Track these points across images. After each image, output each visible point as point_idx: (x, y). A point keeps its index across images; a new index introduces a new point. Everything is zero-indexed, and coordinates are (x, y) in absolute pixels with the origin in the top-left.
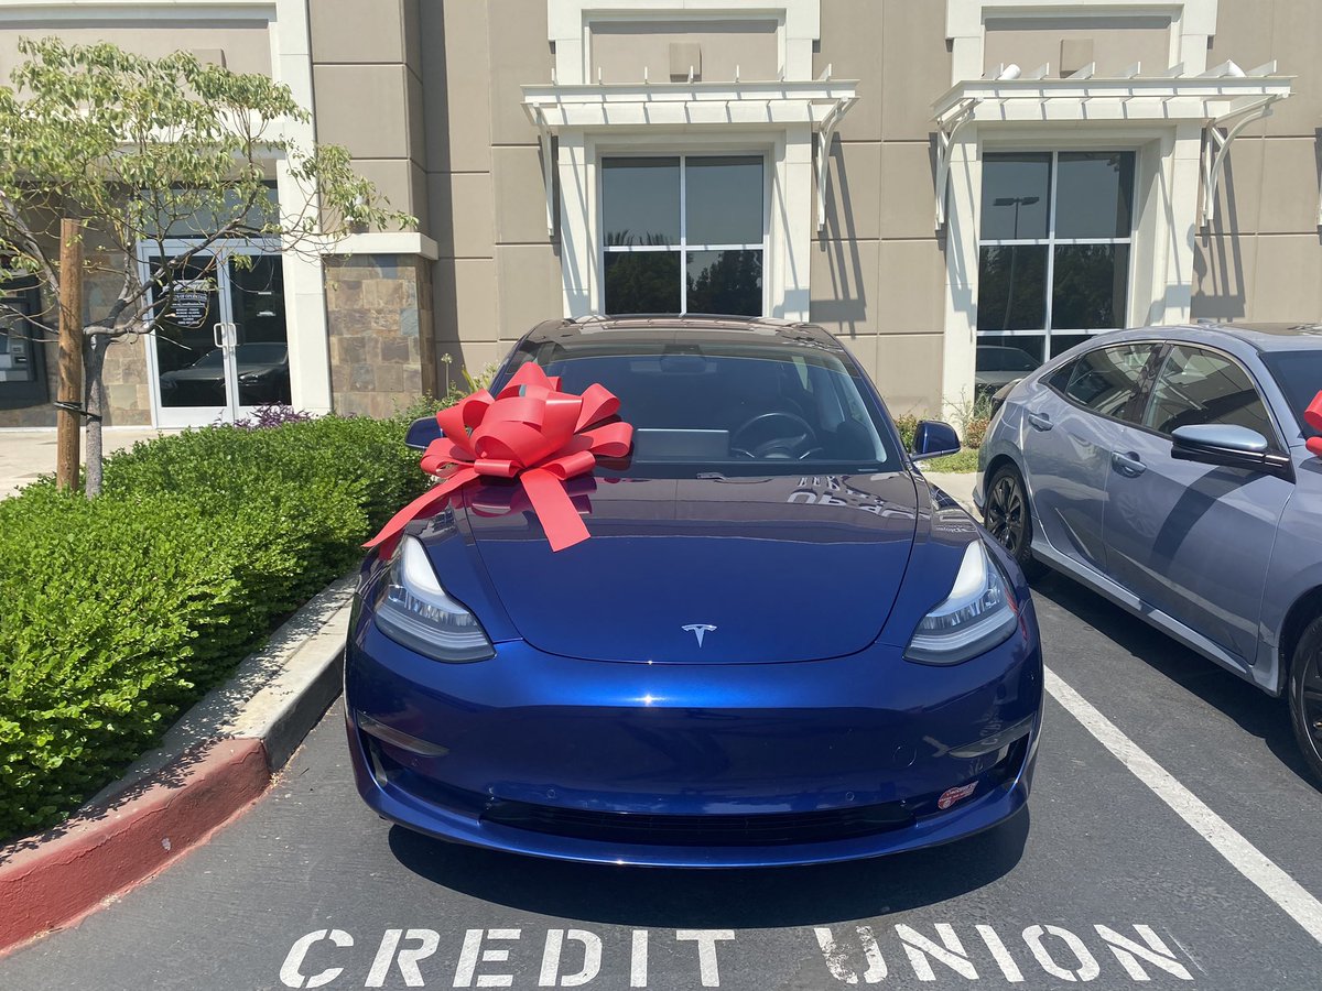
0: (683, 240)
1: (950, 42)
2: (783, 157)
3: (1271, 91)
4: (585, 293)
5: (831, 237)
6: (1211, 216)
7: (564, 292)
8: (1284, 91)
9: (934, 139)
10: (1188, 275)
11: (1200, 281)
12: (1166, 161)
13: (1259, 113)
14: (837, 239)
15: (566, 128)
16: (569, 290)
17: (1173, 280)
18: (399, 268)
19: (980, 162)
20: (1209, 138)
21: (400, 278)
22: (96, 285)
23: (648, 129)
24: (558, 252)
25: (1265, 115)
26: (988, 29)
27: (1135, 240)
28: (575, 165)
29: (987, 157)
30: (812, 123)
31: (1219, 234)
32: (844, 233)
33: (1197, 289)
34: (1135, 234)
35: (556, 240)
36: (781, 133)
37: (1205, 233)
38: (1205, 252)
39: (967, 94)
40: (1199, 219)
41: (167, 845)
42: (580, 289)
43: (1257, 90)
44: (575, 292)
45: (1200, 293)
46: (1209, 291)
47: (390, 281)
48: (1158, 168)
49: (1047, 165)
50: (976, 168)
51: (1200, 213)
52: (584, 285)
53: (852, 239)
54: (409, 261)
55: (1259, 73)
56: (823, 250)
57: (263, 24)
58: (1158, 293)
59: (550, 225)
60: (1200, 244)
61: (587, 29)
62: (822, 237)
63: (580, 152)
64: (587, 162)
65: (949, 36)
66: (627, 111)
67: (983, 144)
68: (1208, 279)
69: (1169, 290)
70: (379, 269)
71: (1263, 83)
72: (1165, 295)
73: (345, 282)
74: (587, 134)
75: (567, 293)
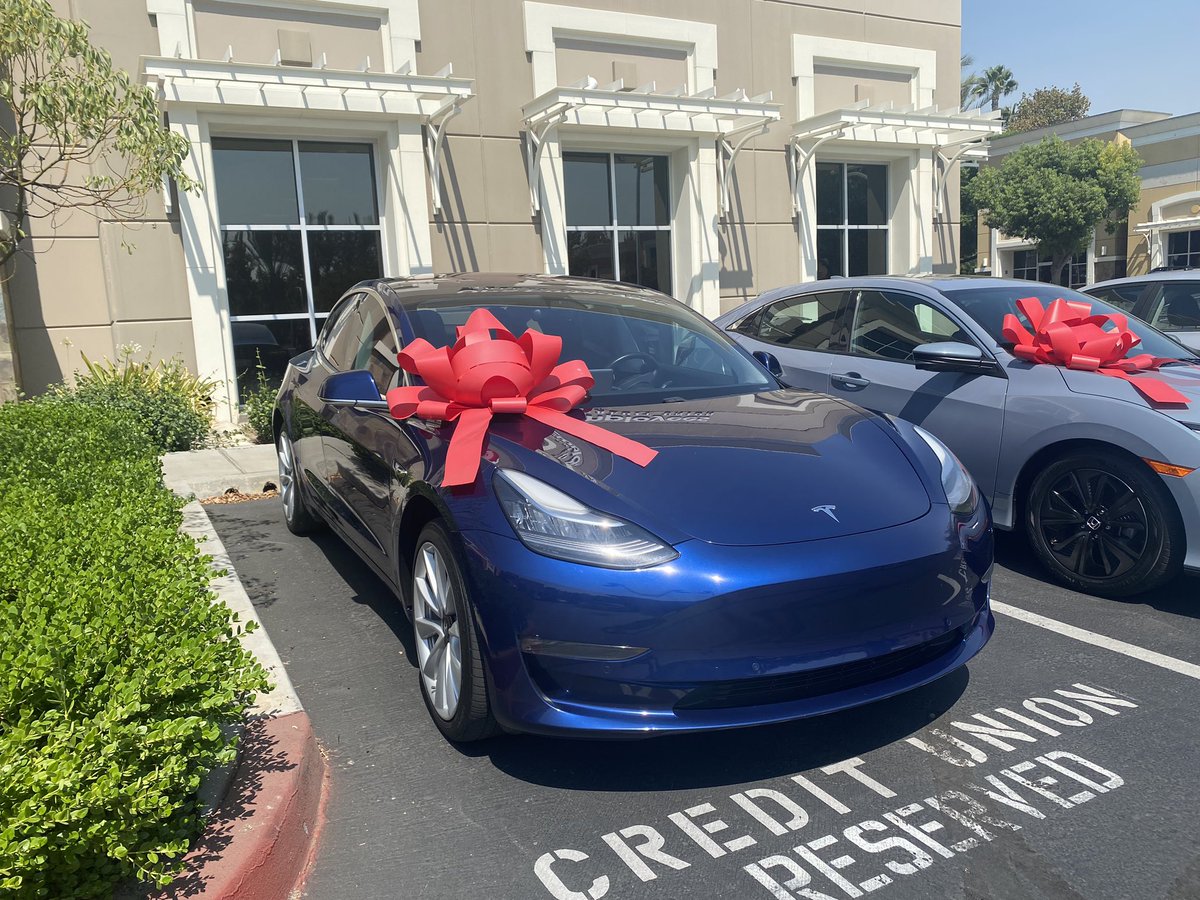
0: (303, 220)
1: (529, 55)
2: (397, 145)
3: (768, 114)
4: (212, 270)
5: (445, 220)
6: (727, 209)
7: (189, 272)
8: (776, 115)
9: (523, 136)
10: (716, 256)
11: (723, 260)
12: (693, 165)
13: (760, 130)
14: (451, 222)
15: (178, 105)
16: (194, 267)
17: (706, 260)
19: (561, 159)
20: (721, 149)
23: (265, 111)
24: (178, 228)
25: (763, 132)
26: (557, 47)
27: (673, 227)
29: (567, 156)
30: (422, 115)
31: (732, 223)
32: (457, 217)
33: (721, 266)
34: (673, 222)
35: (175, 217)
36: (395, 123)
37: (722, 221)
38: (724, 236)
39: (562, 99)
40: (719, 212)
42: (205, 267)
43: (759, 113)
44: (200, 270)
45: (724, 269)
46: (729, 268)
48: (687, 170)
49: (605, 165)
50: (559, 163)
51: (720, 208)
52: (210, 263)
53: (464, 222)
55: (760, 100)
56: (440, 231)
58: (696, 270)
59: (168, 202)
60: (721, 232)
61: (189, 6)
62: (437, 220)
63: (194, 129)
64: (202, 140)
65: (529, 49)
66: (244, 92)
67: (563, 144)
68: (728, 258)
69: (704, 267)
71: (763, 107)
72: (702, 270)
74: (200, 112)
75: (192, 270)
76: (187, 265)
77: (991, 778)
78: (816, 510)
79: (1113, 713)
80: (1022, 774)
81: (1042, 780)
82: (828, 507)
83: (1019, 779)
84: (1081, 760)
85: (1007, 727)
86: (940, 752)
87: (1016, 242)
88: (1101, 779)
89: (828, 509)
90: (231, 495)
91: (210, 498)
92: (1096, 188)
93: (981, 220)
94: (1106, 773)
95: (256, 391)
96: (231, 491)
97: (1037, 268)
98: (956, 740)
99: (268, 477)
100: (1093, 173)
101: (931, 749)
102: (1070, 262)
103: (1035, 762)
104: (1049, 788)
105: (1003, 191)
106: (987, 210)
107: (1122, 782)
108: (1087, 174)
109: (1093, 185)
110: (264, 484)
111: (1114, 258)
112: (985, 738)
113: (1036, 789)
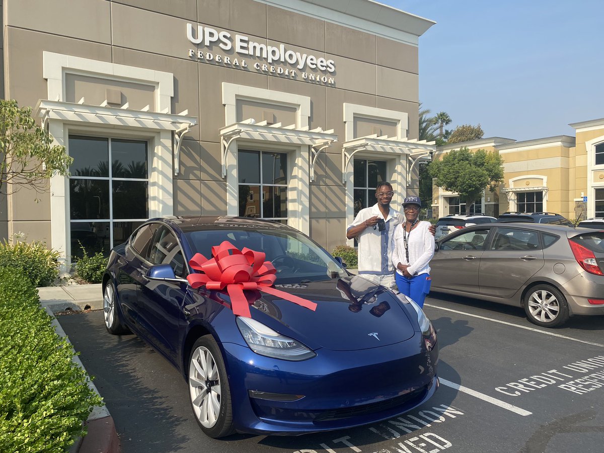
4: (63, 198)
5: (180, 178)
6: (313, 179)
14: (183, 179)
19: (237, 153)
20: (311, 152)
25: (330, 146)
27: (289, 185)
29: (240, 151)
31: (315, 185)
32: (186, 177)
34: (289, 183)
37: (311, 184)
40: (310, 180)
49: (258, 156)
50: (236, 155)
51: (310, 178)
53: (189, 179)
60: (310, 189)
62: (176, 178)
67: (238, 146)
76: (51, 195)
77: (401, 444)
78: (371, 335)
79: (454, 417)
80: (413, 442)
81: (420, 445)
82: (375, 334)
83: (411, 444)
84: (437, 437)
85: (410, 423)
86: (382, 433)
87: (449, 194)
88: (443, 444)
89: (375, 335)
90: (68, 311)
91: (57, 312)
92: (485, 172)
93: (434, 183)
94: (446, 441)
95: (82, 258)
96: (68, 309)
97: (460, 206)
98: (389, 428)
99: (88, 302)
100: (482, 164)
101: (378, 432)
102: (474, 204)
103: (419, 437)
104: (422, 448)
105: (443, 170)
106: (436, 178)
107: (451, 445)
108: (480, 165)
109: (483, 170)
110: (85, 305)
111: (493, 203)
112: (401, 427)
113: (417, 448)
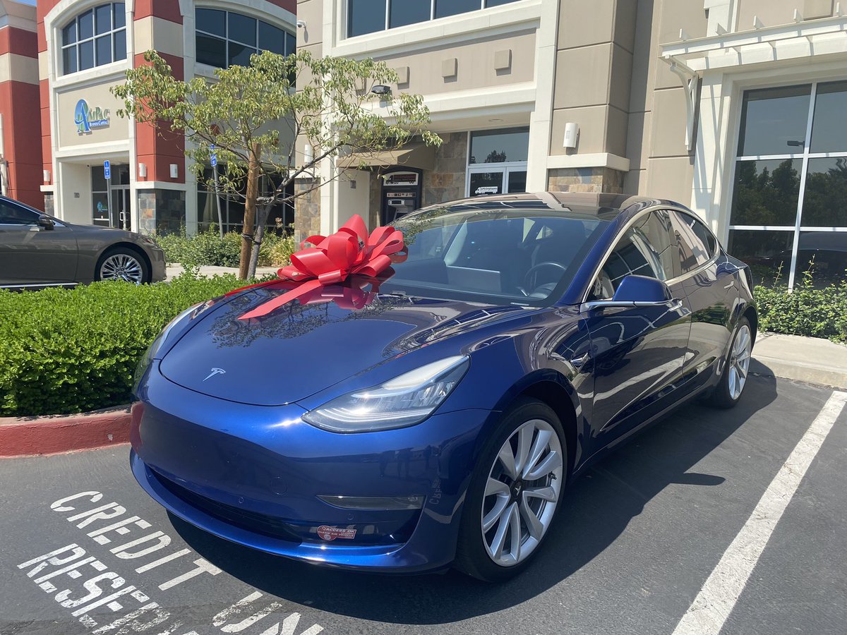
0: (807, 149)
4: (709, 191)
7: (693, 191)
15: (708, 71)
16: (697, 189)
18: (593, 177)
21: (593, 183)
22: (445, 190)
23: (775, 65)
24: (693, 162)
28: (713, 98)
35: (692, 153)
41: (111, 437)
42: (705, 188)
44: (701, 190)
47: (586, 185)
52: (709, 185)
54: (599, 172)
57: (533, 31)
59: (687, 143)
63: (718, 88)
64: (723, 95)
70: (580, 178)
73: (559, 186)
74: (725, 74)
75: (696, 191)
76: (693, 187)
